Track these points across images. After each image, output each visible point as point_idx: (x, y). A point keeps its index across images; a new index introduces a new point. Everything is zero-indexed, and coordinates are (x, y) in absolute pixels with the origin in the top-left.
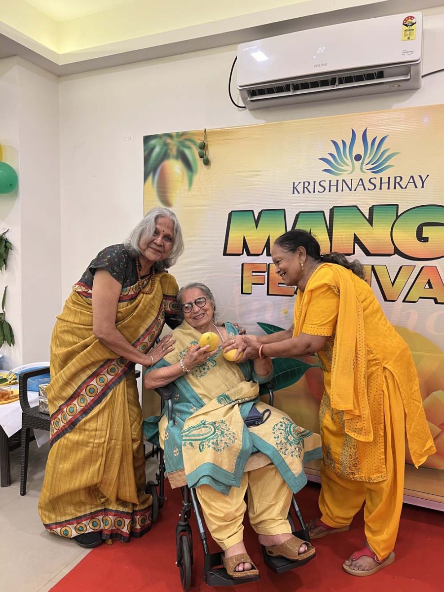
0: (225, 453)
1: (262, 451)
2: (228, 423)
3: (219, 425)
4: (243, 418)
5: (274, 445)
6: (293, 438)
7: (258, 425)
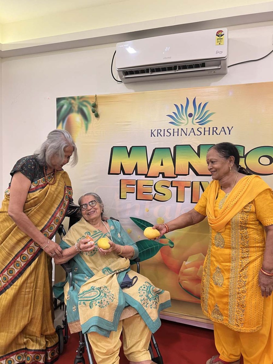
0: (107, 309)
1: (131, 305)
2: (109, 288)
3: (104, 290)
4: (119, 284)
5: (139, 301)
6: (151, 296)
7: (129, 287)
